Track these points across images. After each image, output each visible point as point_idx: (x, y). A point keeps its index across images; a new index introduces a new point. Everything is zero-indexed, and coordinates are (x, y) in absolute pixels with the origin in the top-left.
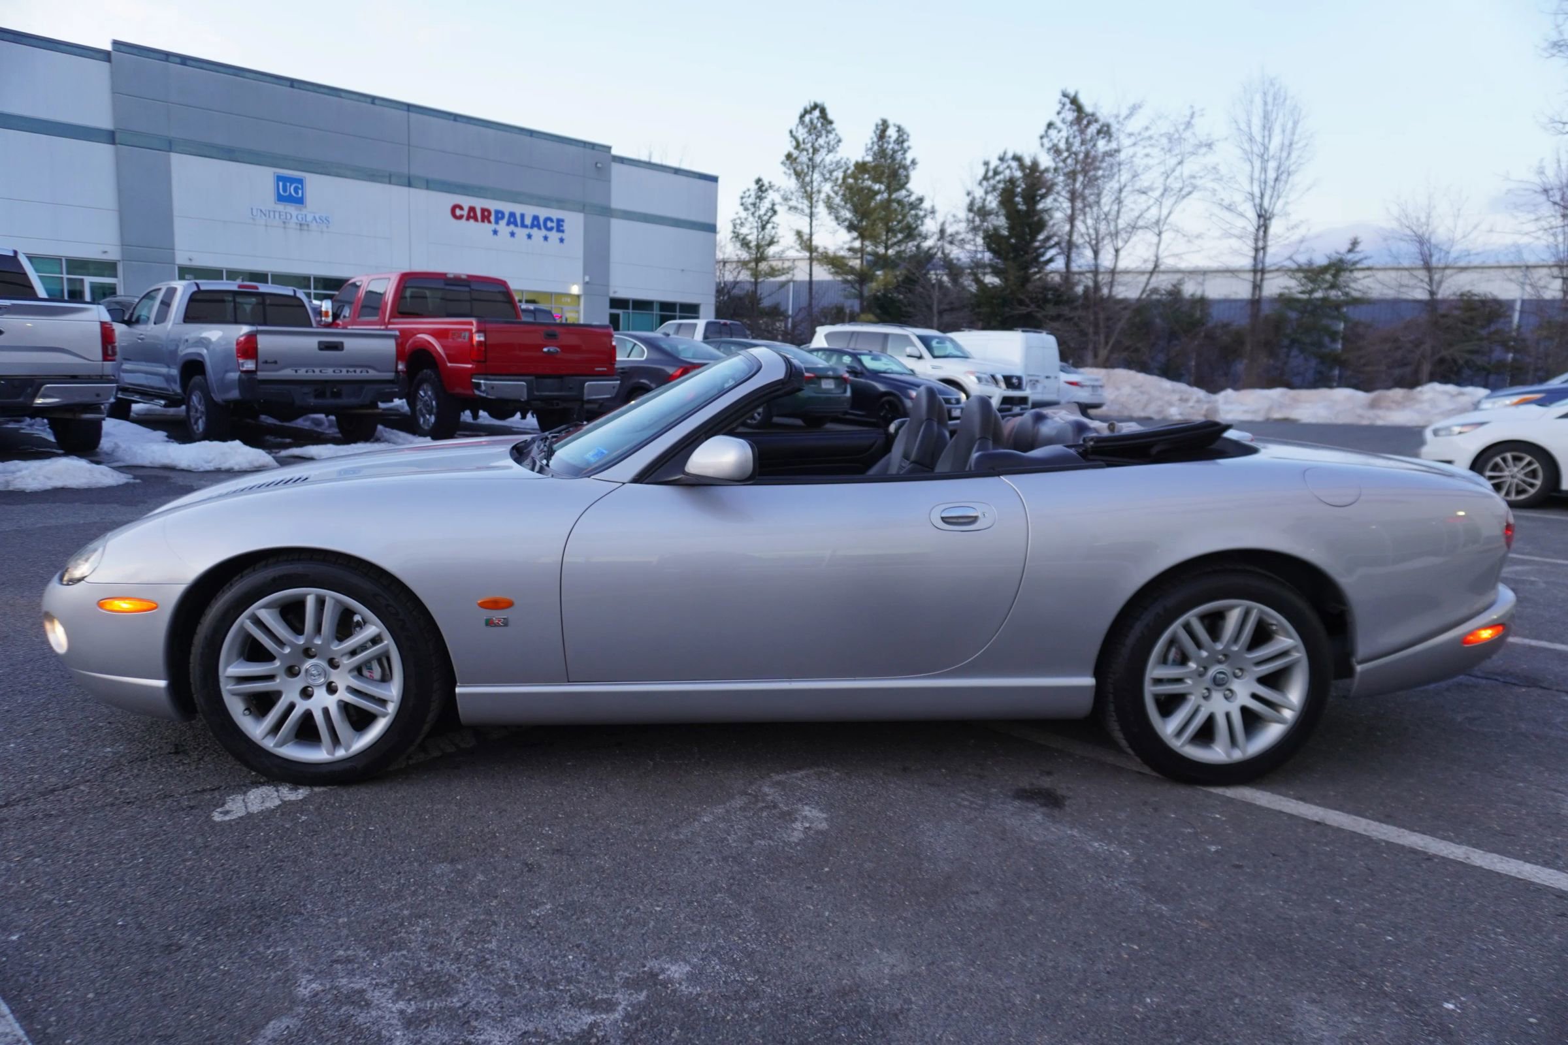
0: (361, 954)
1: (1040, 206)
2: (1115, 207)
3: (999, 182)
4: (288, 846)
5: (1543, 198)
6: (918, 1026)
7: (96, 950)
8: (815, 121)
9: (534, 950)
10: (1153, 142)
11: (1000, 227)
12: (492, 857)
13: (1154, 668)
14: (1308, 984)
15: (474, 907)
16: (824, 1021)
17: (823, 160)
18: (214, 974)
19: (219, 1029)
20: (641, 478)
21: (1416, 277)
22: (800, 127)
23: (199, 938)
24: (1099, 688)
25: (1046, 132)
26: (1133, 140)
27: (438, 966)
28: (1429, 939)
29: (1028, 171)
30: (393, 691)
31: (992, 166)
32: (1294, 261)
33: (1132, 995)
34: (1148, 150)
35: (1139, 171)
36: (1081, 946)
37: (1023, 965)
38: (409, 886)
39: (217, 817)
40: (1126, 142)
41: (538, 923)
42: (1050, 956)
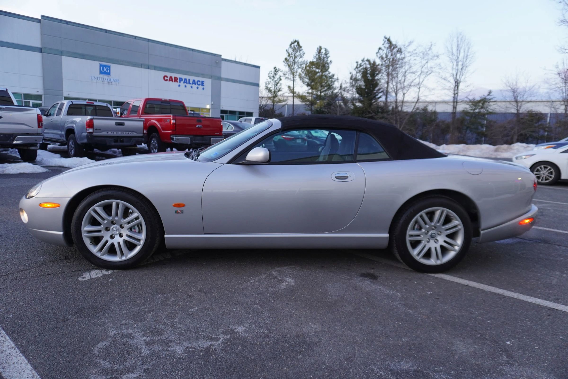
0: (131, 322)
1: (376, 78)
2: (404, 78)
3: (362, 69)
4: (105, 288)
5: (558, 76)
6: (324, 347)
7: (39, 320)
8: (295, 46)
9: (191, 322)
10: (417, 55)
11: (362, 85)
12: (177, 292)
13: (410, 231)
14: (460, 335)
15: (170, 308)
16: (291, 345)
17: (298, 61)
18: (80, 328)
19: (82, 345)
20: (230, 162)
21: (512, 104)
22: (290, 49)
23: (74, 317)
24: (390, 238)
25: (378, 51)
26: (410, 54)
27: (157, 326)
28: (503, 322)
29: (372, 65)
30: (143, 236)
31: (359, 63)
32: (468, 99)
33: (398, 338)
34: (415, 58)
35: (412, 65)
36: (381, 323)
37: (361, 329)
38: (147, 302)
39: (80, 279)
40: (407, 55)
41: (192, 313)
42: (370, 326)
